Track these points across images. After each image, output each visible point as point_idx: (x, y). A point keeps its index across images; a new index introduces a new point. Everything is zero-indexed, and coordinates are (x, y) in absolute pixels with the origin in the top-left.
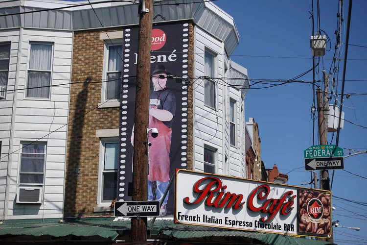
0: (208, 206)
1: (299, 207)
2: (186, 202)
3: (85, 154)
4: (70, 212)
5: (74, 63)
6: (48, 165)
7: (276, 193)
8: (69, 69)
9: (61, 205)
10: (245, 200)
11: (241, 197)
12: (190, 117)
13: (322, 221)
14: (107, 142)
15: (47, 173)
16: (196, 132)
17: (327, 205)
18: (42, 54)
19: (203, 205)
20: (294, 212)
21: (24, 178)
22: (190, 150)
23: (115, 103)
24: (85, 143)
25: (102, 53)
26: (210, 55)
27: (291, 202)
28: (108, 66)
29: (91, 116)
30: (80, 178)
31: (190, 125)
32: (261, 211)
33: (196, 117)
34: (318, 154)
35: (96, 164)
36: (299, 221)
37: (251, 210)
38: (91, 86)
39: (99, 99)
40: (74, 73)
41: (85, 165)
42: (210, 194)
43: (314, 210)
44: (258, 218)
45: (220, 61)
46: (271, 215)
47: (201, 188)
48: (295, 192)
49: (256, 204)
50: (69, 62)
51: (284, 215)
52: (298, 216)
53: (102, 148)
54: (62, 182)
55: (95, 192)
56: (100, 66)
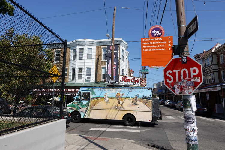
0: (124, 81)
2: (121, 81)
3: (99, 70)
5: (96, 52)
7: (136, 79)
11: (130, 80)
12: (119, 63)
13: (144, 84)
14: (103, 68)
16: (120, 66)
17: (145, 81)
18: (90, 50)
20: (139, 82)
21: (87, 75)
23: (105, 60)
25: (102, 50)
26: (123, 51)
27: (139, 80)
28: (103, 53)
30: (98, 75)
34: (144, 71)
35: (101, 72)
36: (140, 84)
38: (100, 57)
40: (96, 54)
43: (143, 82)
47: (123, 78)
49: (133, 81)
54: (95, 76)
55: (101, 78)
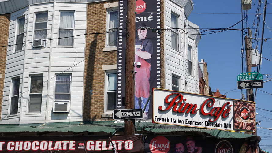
0: (174, 112)
1: (234, 112)
2: (160, 109)
3: (96, 81)
4: (87, 118)
5: (88, 23)
6: (72, 88)
7: (219, 104)
8: (85, 27)
9: (81, 113)
10: (198, 108)
11: (195, 106)
12: (162, 56)
13: (250, 122)
14: (110, 73)
15: (72, 94)
16: (166, 66)
17: (252, 111)
18: (67, 18)
19: (171, 111)
20: (231, 116)
21: (57, 96)
22: (162, 77)
23: (114, 48)
24: (96, 74)
25: (105, 16)
26: (175, 16)
27: (229, 109)
28: (109, 24)
29: (99, 56)
30: (93, 96)
31: (162, 61)
32: (209, 115)
33: (166, 56)
34: (246, 78)
35: (103, 87)
36: (234, 122)
37: (203, 114)
38: (99, 38)
39: (104, 46)
40: (88, 29)
41: (96, 88)
42: (176, 104)
43: (244, 114)
44: (207, 120)
45: (181, 20)
46: (216, 117)
47: (169, 100)
48: (231, 103)
49: (206, 111)
50: (85, 23)
51: (224, 117)
52: (234, 119)
53: (106, 77)
54: (81, 99)
55: (103, 105)
56: (104, 25)
